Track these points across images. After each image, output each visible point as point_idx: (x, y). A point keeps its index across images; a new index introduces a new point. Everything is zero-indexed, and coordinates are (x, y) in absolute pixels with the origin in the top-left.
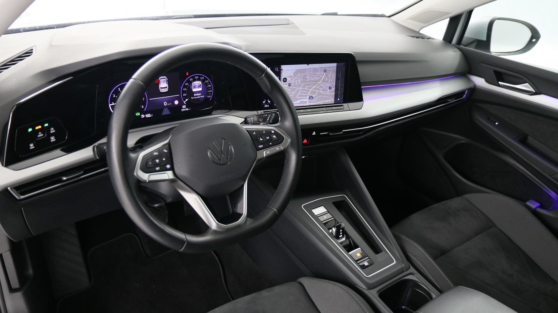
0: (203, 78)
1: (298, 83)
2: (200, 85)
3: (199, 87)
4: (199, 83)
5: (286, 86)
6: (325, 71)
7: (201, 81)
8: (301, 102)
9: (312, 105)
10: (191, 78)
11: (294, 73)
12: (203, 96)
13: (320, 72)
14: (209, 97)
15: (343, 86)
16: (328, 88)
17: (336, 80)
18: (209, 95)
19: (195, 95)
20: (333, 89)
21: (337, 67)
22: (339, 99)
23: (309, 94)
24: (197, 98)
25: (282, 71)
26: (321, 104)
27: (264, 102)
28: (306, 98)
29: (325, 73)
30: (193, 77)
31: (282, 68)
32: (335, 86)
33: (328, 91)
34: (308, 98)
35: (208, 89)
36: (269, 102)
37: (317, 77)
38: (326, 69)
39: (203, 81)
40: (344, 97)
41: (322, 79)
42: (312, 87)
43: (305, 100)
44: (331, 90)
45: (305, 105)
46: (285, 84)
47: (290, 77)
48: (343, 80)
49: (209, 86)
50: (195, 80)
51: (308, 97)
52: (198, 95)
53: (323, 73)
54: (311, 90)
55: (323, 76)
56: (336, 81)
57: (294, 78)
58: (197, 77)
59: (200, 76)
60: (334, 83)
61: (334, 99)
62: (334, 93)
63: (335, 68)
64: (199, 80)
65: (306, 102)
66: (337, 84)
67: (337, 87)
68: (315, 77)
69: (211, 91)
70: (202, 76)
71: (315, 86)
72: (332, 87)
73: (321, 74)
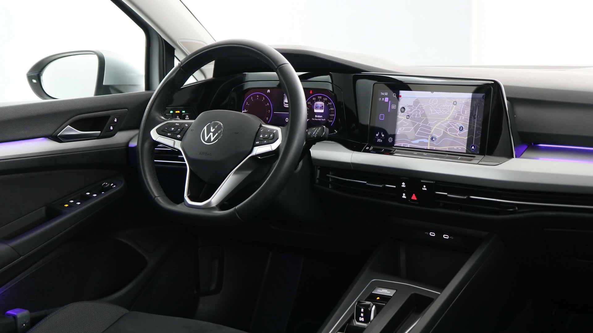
0: (326, 99)
1: (418, 115)
2: (323, 106)
3: (321, 108)
4: (321, 104)
5: (403, 118)
6: (455, 103)
7: (323, 102)
8: (421, 143)
9: (434, 149)
10: (314, 97)
11: (414, 102)
12: (325, 120)
13: (448, 105)
14: (330, 121)
15: (481, 128)
16: (457, 129)
17: (470, 117)
18: (331, 120)
19: (316, 116)
20: (466, 131)
21: (473, 99)
22: (473, 148)
23: (431, 133)
24: (318, 120)
25: (400, 98)
26: (447, 150)
27: (377, 135)
28: (427, 139)
29: (455, 106)
30: (316, 97)
31: (400, 95)
32: (468, 127)
33: (458, 133)
34: (429, 139)
35: (330, 112)
36: (383, 136)
37: (444, 110)
38: (457, 100)
39: (326, 103)
40: (481, 146)
41: (450, 115)
42: (436, 123)
43: (425, 140)
44: (462, 132)
45: (425, 148)
46: (403, 116)
47: (409, 106)
48: (481, 119)
49: (332, 109)
50: (317, 100)
51: (430, 137)
52: (319, 116)
53: (451, 105)
54: (435, 127)
55: (451, 110)
56: (470, 120)
57: (414, 108)
58: (320, 97)
59: (323, 97)
60: (467, 122)
61: (466, 146)
62: (467, 138)
63: (470, 101)
64: (322, 100)
65: (426, 144)
66: (472, 125)
67: (472, 128)
68: (441, 110)
69: (333, 115)
70: (326, 97)
71: (439, 123)
72: (464, 127)
73: (450, 107)
